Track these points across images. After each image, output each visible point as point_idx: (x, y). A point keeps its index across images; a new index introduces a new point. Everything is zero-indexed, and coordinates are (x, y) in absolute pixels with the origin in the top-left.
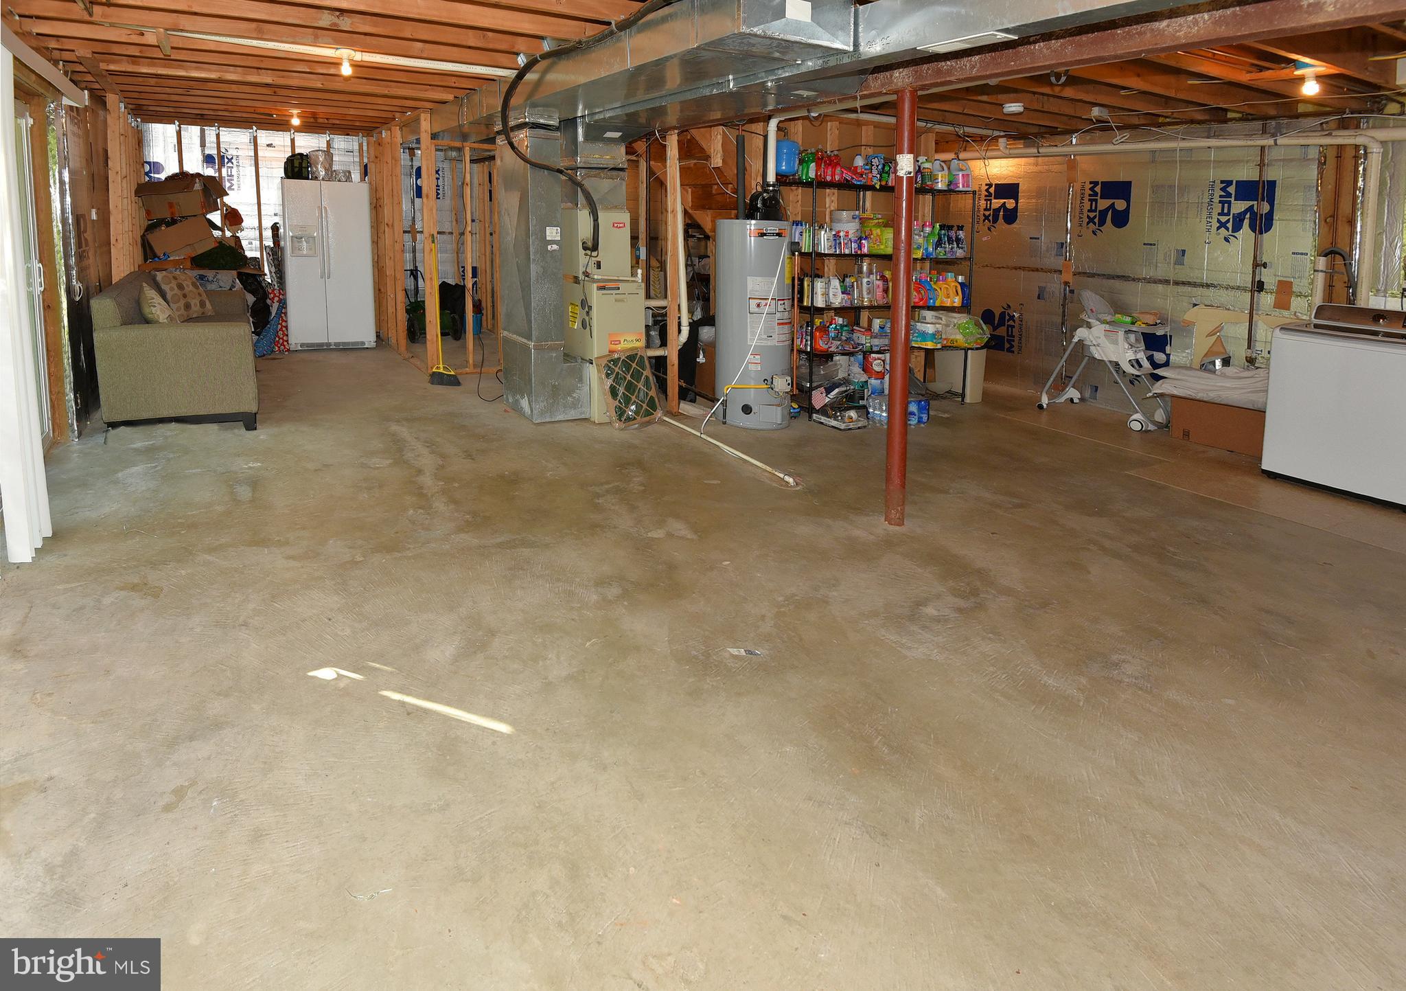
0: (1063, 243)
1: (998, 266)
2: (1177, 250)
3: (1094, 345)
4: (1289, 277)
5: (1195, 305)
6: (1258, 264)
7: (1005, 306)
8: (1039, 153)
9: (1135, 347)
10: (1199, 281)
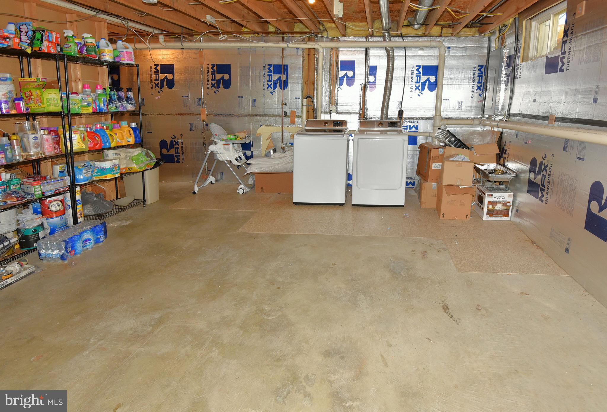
0: (200, 98)
1: (166, 114)
2: (252, 99)
3: (219, 153)
4: (294, 109)
5: (261, 126)
6: (284, 104)
7: (173, 137)
8: (183, 46)
9: (238, 151)
10: (262, 114)
